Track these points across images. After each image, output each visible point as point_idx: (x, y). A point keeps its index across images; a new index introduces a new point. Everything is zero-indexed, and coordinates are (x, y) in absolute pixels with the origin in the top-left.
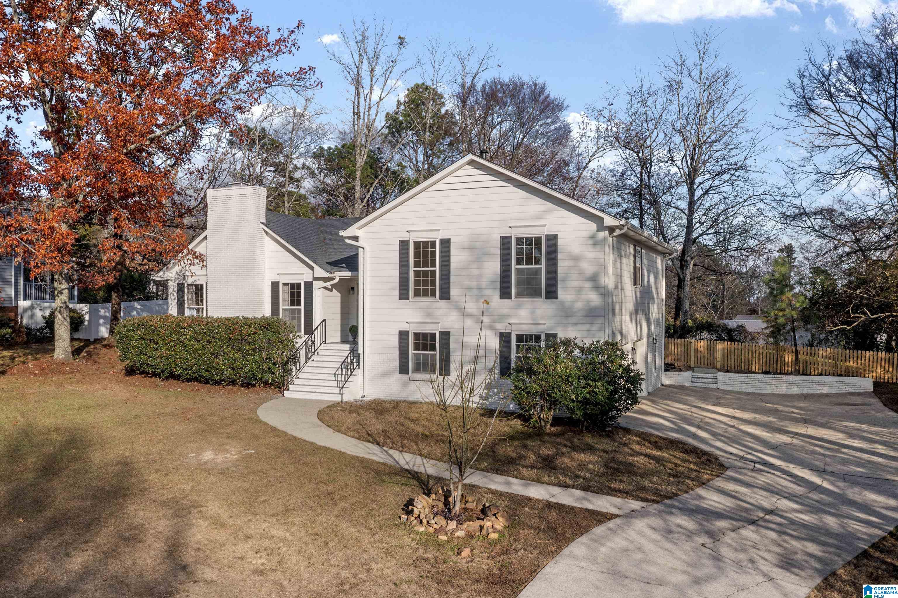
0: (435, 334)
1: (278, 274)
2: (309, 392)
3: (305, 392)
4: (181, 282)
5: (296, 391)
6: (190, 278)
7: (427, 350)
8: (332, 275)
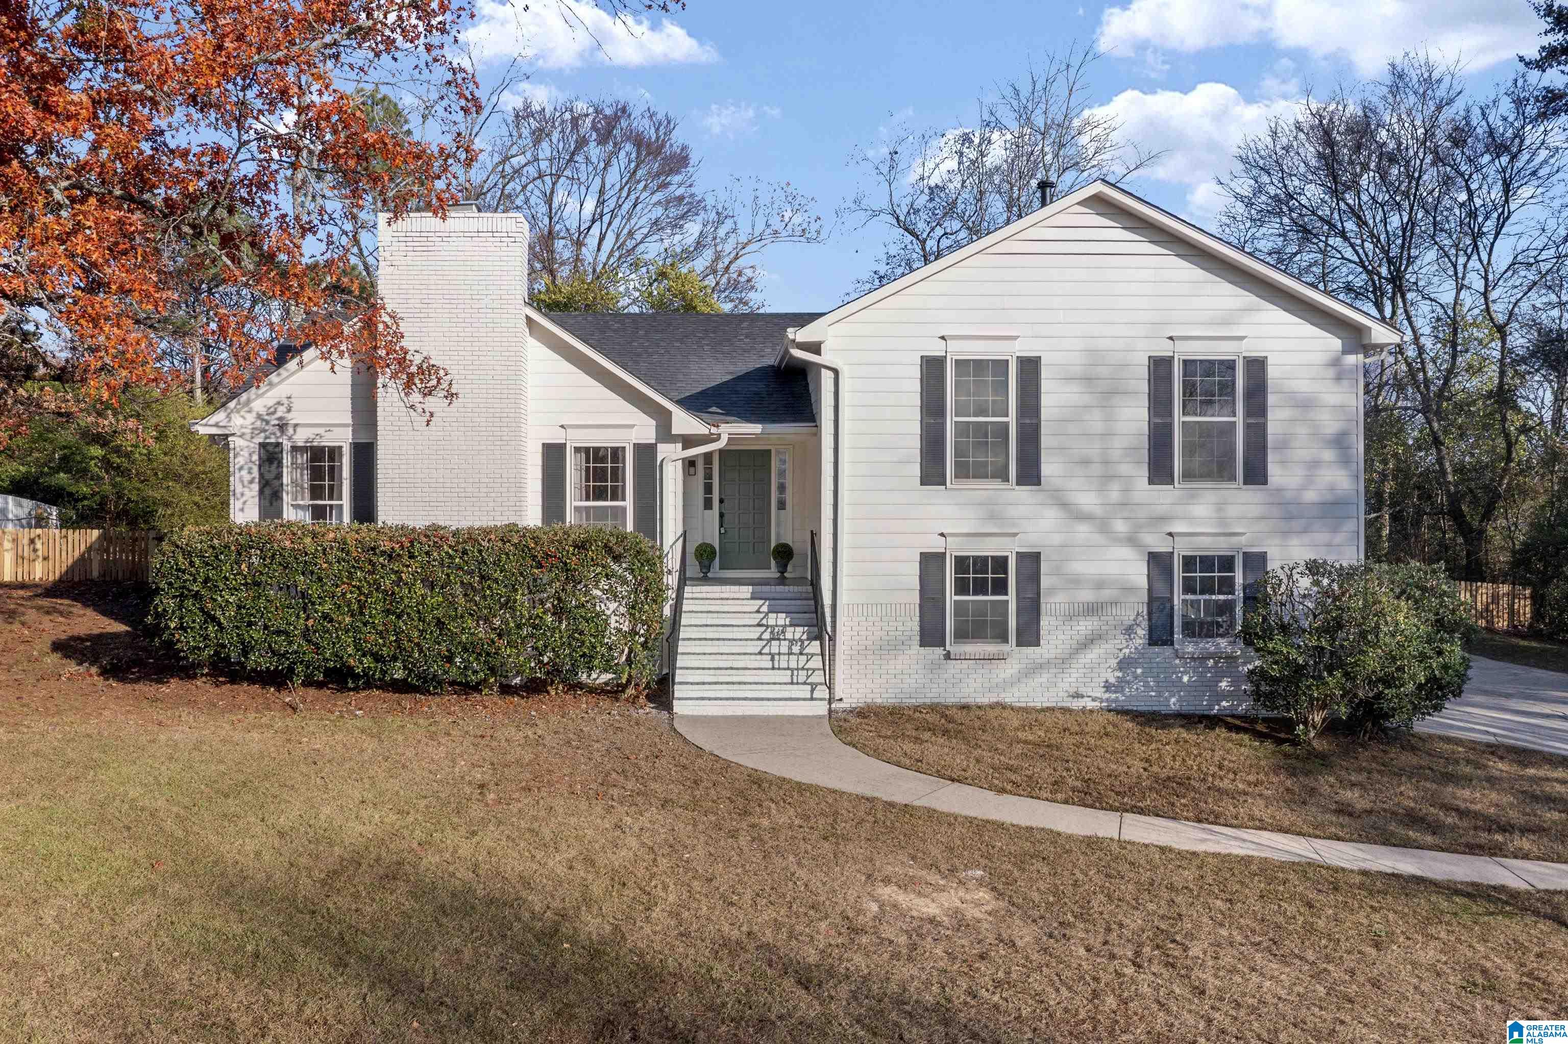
0: (1006, 559)
1: (562, 426)
2: (733, 699)
3: (721, 699)
4: (273, 440)
5: (697, 699)
6: (299, 429)
7: (985, 593)
8: (714, 430)
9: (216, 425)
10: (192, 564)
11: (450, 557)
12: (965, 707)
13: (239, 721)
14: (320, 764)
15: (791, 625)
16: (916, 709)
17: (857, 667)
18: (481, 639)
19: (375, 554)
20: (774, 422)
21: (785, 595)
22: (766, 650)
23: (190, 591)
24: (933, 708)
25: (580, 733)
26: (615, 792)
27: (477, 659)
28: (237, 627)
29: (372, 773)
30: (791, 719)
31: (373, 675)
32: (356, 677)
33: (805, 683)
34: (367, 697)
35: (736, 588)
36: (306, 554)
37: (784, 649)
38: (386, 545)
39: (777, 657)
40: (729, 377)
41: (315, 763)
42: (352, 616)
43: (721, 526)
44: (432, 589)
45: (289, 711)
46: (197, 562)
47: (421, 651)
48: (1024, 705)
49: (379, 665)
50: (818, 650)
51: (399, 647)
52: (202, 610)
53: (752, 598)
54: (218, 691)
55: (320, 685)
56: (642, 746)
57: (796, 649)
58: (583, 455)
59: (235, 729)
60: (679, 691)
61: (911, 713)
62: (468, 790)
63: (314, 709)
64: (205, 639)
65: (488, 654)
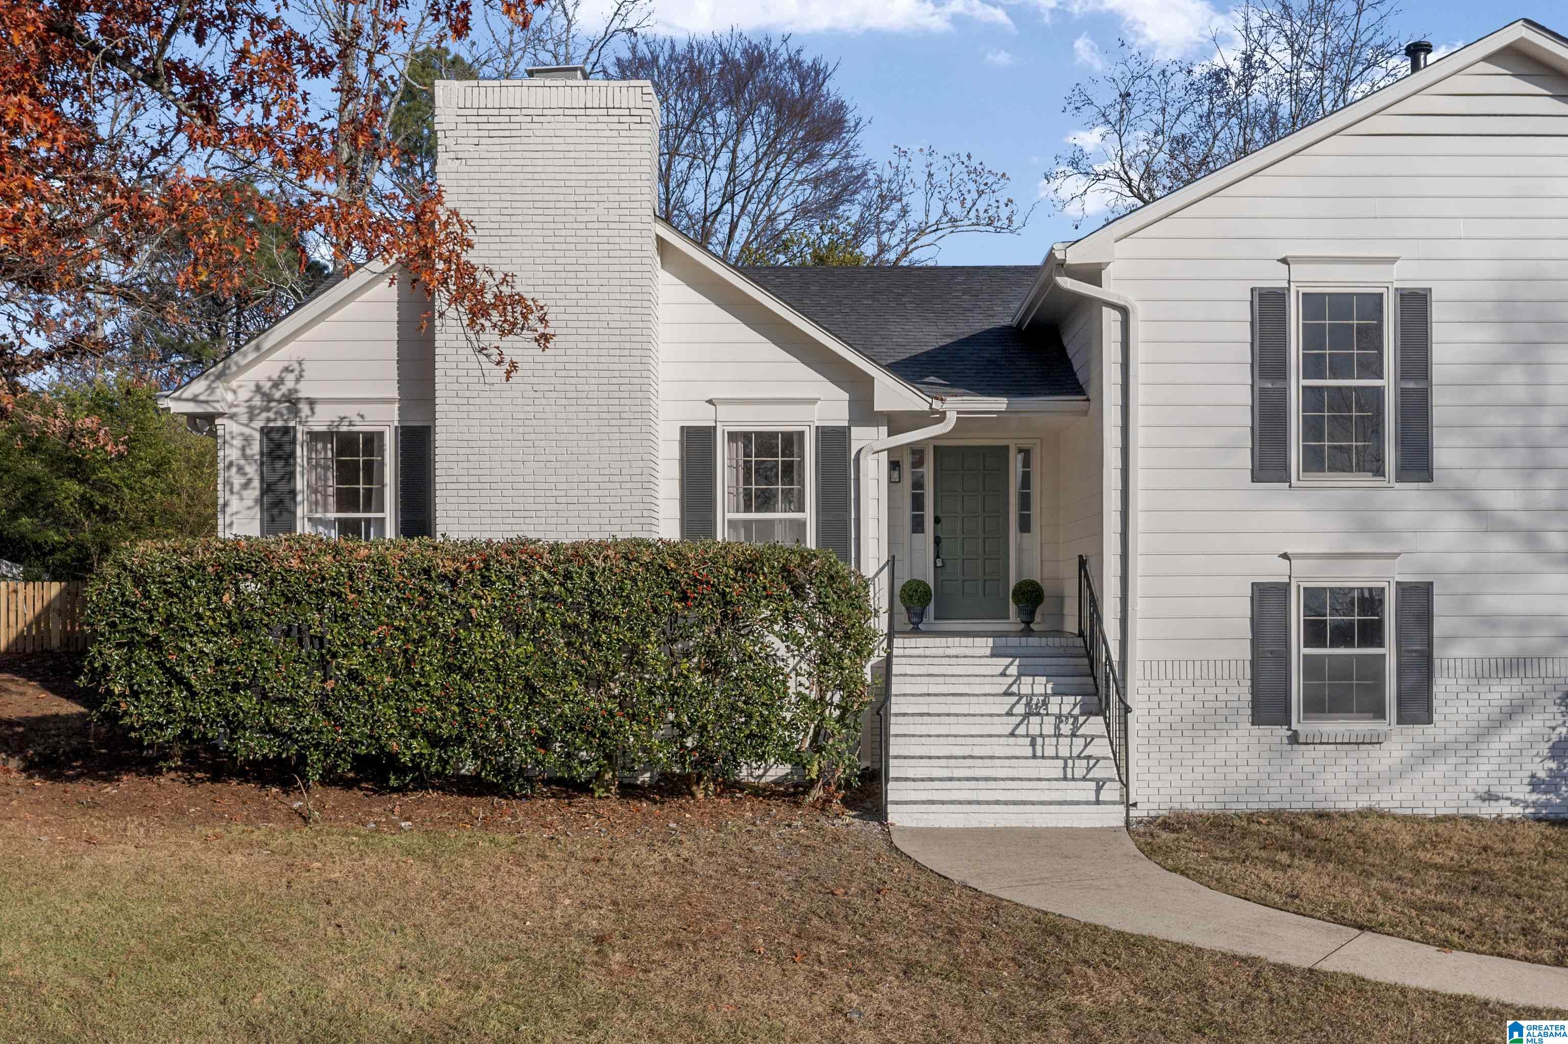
0: (1380, 592)
1: (710, 402)
2: (978, 803)
3: (960, 803)
4: (279, 423)
5: (924, 802)
6: (318, 408)
7: (1349, 644)
8: (937, 405)
9: (195, 399)
10: (146, 595)
11: (546, 582)
12: (1321, 815)
13: (217, 836)
14: (336, 902)
15: (1054, 694)
16: (1251, 818)
17: (1158, 755)
18: (593, 711)
19: (430, 579)
20: (1023, 394)
21: (1040, 651)
22: (1021, 730)
23: (144, 635)
24: (1276, 816)
25: (748, 855)
26: (822, 949)
27: (586, 741)
28: (217, 693)
29: (419, 917)
30: (1072, 834)
31: (428, 766)
32: (402, 770)
33: (1084, 779)
34: (419, 802)
35: (966, 641)
36: (324, 579)
37: (1049, 729)
38: (446, 567)
39: (1039, 741)
40: (949, 341)
41: (328, 903)
42: (394, 676)
43: (937, 556)
44: (517, 635)
45: (298, 821)
46: (154, 590)
47: (500, 728)
48: (1408, 812)
49: (436, 752)
50: (1102, 730)
51: (467, 723)
52: (160, 664)
53: (993, 655)
54: (191, 792)
55: (348, 785)
56: (852, 873)
57: (1066, 729)
58: (741, 445)
59: (208, 849)
60: (894, 791)
61: (1244, 823)
62: (577, 946)
63: (337, 819)
64: (168, 711)
65: (604, 734)
